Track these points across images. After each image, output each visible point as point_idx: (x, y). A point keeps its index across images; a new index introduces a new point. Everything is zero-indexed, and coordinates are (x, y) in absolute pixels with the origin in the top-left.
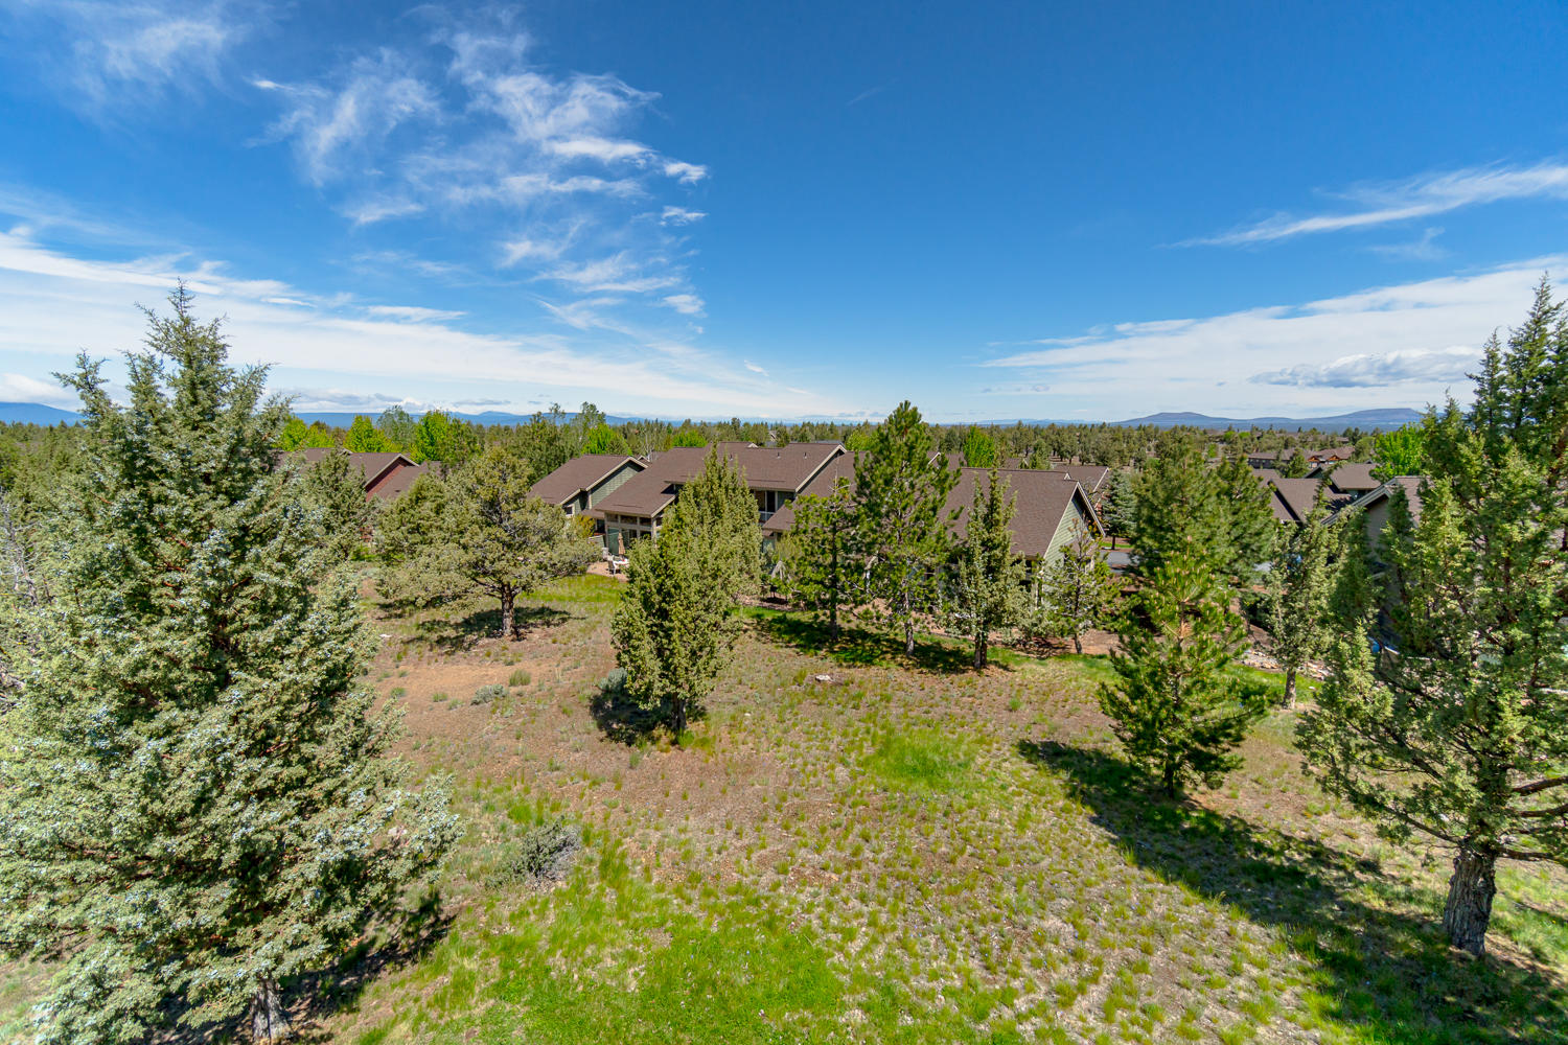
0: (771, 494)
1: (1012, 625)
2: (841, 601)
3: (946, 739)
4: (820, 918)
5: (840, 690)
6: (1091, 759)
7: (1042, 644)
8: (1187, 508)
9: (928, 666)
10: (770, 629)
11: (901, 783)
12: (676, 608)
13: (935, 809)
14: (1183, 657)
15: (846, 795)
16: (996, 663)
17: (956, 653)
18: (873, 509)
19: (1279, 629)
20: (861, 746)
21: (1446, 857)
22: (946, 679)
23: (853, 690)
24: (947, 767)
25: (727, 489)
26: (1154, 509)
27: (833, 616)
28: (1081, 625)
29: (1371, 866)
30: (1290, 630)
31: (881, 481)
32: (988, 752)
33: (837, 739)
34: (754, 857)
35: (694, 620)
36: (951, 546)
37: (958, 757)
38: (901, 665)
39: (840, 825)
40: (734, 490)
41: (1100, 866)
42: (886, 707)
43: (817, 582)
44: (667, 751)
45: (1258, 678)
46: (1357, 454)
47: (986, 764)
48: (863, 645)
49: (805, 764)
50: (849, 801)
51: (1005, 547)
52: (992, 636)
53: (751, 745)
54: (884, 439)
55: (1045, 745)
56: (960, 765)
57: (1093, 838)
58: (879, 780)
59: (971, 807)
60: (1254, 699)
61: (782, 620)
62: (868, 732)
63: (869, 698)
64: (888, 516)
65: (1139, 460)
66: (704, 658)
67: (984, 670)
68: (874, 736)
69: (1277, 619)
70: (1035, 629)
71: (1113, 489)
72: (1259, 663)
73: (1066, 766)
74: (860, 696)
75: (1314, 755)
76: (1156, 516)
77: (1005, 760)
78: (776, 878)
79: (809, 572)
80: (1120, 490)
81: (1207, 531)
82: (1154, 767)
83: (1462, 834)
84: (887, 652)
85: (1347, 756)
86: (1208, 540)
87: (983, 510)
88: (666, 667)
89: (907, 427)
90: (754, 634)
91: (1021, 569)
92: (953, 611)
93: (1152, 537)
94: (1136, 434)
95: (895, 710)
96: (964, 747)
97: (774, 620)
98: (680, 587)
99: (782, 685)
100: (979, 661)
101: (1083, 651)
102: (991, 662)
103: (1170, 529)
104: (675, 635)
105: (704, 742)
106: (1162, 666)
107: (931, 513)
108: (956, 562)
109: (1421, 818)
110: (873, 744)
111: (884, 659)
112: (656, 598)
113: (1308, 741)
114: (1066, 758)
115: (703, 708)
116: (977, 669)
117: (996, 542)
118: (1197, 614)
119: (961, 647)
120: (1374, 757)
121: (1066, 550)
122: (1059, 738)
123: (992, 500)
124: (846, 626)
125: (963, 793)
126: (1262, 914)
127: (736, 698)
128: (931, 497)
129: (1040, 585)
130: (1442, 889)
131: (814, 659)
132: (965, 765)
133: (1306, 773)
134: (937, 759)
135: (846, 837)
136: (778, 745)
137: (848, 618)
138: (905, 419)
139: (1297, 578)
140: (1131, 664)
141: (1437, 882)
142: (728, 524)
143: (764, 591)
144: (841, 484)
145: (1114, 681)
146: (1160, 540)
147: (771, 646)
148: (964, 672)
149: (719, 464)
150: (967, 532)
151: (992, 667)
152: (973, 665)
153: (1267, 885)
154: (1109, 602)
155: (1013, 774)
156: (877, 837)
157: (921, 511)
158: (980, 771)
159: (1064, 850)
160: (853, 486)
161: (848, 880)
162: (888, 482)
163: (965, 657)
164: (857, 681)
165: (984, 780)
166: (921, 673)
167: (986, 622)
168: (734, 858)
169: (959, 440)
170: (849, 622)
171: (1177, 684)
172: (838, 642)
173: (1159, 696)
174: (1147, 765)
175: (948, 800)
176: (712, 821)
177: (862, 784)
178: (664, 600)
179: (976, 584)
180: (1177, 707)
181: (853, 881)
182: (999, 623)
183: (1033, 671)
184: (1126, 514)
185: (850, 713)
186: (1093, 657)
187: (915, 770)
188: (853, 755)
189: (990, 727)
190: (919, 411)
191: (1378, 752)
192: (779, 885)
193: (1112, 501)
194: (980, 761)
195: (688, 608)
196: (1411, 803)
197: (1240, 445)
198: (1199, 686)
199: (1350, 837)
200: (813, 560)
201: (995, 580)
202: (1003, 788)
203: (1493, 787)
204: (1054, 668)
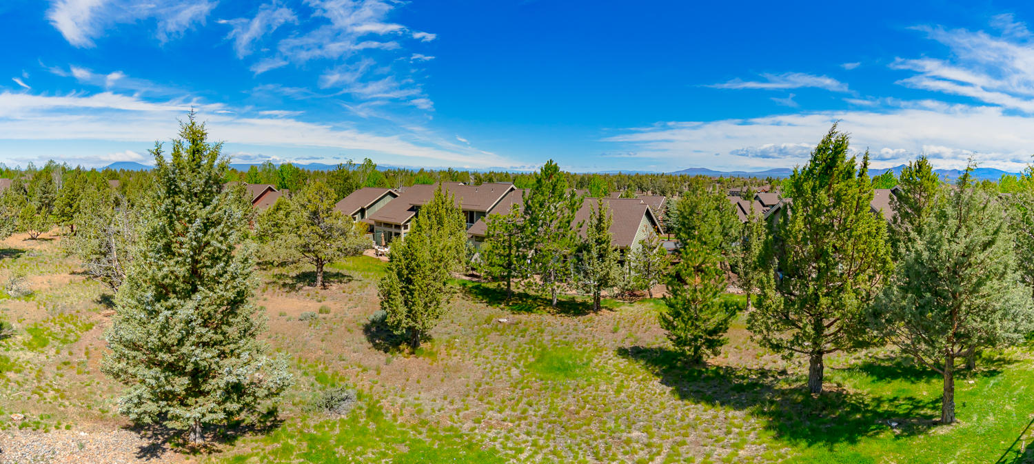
0: (472, 213)
1: (614, 286)
2: (513, 277)
3: (576, 351)
4: (501, 443)
5: (513, 327)
6: (657, 353)
7: (632, 295)
8: (700, 216)
9: (565, 313)
10: (470, 292)
11: (552, 376)
12: (417, 278)
13: (568, 388)
14: (698, 294)
15: (518, 383)
16: (606, 307)
17: (584, 304)
18: (533, 221)
19: (742, 274)
20: (527, 358)
22: (576, 319)
23: (522, 327)
24: (575, 366)
25: (447, 209)
26: (685, 218)
27: (509, 285)
28: (652, 282)
30: (746, 274)
31: (538, 205)
32: (601, 356)
33: (512, 354)
34: (461, 414)
35: (427, 285)
36: (579, 243)
37: (583, 360)
38: (549, 312)
39: (514, 399)
40: (451, 211)
41: (662, 403)
42: (541, 336)
43: (500, 265)
44: (407, 357)
45: (736, 299)
46: (772, 188)
47: (599, 362)
48: (526, 301)
49: (493, 367)
50: (520, 387)
51: (609, 242)
52: (603, 293)
53: (459, 357)
54: (539, 181)
55: (632, 348)
56: (583, 364)
57: (658, 391)
58: (538, 375)
59: (590, 385)
60: (732, 309)
61: (477, 288)
62: (530, 350)
63: (531, 331)
64: (542, 226)
65: (680, 193)
66: (433, 308)
67: (599, 312)
68: (534, 352)
69: (740, 270)
70: (626, 287)
71: (667, 208)
72: (734, 292)
73: (643, 358)
74: (525, 331)
75: (755, 332)
76: (686, 221)
77: (610, 359)
78: (473, 425)
79: (496, 260)
80: (671, 209)
81: (710, 228)
82: (689, 351)
84: (540, 305)
85: (768, 329)
86: (711, 232)
87: (595, 222)
88: (410, 311)
89: (552, 174)
90: (461, 295)
91: (617, 255)
92: (580, 280)
93: (685, 232)
94: (679, 178)
95: (547, 337)
96: (586, 355)
97: (473, 287)
98: (420, 266)
99: (478, 324)
100: (596, 307)
101: (653, 296)
102: (603, 308)
103: (693, 228)
104: (416, 293)
105: (430, 354)
106: (689, 301)
107: (567, 224)
108: (582, 252)
109: (796, 347)
110: (534, 356)
111: (539, 309)
112: (405, 271)
113: (752, 326)
114: (644, 354)
115: (430, 336)
116: (595, 312)
117: (603, 239)
119: (586, 300)
120: (778, 327)
121: (642, 242)
122: (640, 344)
123: (600, 216)
124: (516, 291)
125: (585, 379)
127: (449, 331)
128: (566, 215)
129: (629, 263)
131: (498, 309)
132: (587, 364)
133: (752, 340)
134: (570, 362)
135: (517, 405)
136: (476, 357)
137: (517, 286)
138: (550, 170)
139: (747, 247)
140: (673, 301)
142: (447, 230)
143: (467, 270)
144: (514, 208)
145: (665, 310)
146: (689, 234)
147: (470, 302)
148: (588, 314)
149: (443, 194)
150: (587, 234)
151: (604, 310)
152: (593, 310)
154: (665, 269)
155: (614, 366)
156: (537, 404)
157: (561, 222)
158: (596, 366)
159: (643, 399)
160: (522, 209)
161: (519, 425)
162: (541, 206)
163: (589, 306)
164: (523, 322)
165: (597, 370)
166: (561, 316)
167: (599, 286)
168: (448, 414)
169: (583, 182)
170: (519, 288)
171: (696, 308)
172: (511, 300)
173: (687, 315)
174: (684, 350)
175: (576, 383)
176: (436, 395)
177: (527, 377)
178: (410, 273)
179: (593, 264)
180: (696, 319)
181: (522, 426)
182: (606, 285)
183: (627, 310)
184: (672, 221)
185: (519, 339)
186: (658, 299)
187: (559, 369)
188: (522, 363)
189: (602, 343)
190: (558, 165)
191: (779, 324)
192: (475, 428)
193: (667, 215)
194: (596, 361)
195: (424, 278)
196: (792, 342)
197: (726, 185)
198: (706, 307)
200: (497, 252)
201: (603, 261)
202: (609, 373)
203: (819, 328)
204: (637, 308)
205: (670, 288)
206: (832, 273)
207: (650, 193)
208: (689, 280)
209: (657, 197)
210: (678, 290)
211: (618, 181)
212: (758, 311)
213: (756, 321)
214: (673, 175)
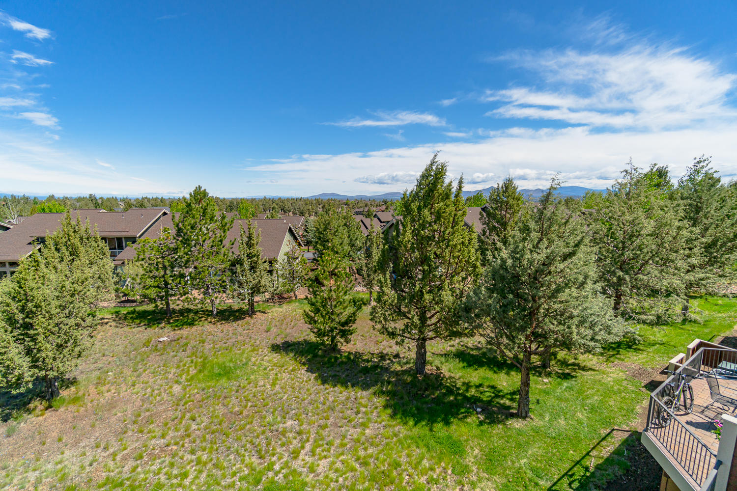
0: (119, 240)
1: (265, 292)
2: (172, 295)
3: (236, 354)
4: (166, 474)
5: (174, 344)
6: (303, 345)
7: (280, 298)
8: (332, 232)
9: (225, 320)
10: (125, 318)
11: (212, 383)
13: (231, 390)
14: (333, 293)
15: (180, 400)
16: (259, 311)
17: (240, 310)
18: (186, 242)
19: (365, 276)
20: (189, 371)
21: (413, 345)
22: (235, 324)
23: (183, 341)
24: (236, 367)
25: (81, 238)
26: (321, 233)
27: (168, 304)
28: (296, 286)
29: (397, 356)
30: (369, 276)
31: (189, 227)
32: (257, 354)
33: (173, 371)
34: (118, 458)
35: (57, 325)
36: (232, 258)
37: (242, 361)
38: (210, 322)
39: (176, 418)
40: (88, 239)
41: (308, 390)
42: (203, 346)
43: (155, 287)
44: (42, 415)
45: (361, 296)
46: (387, 208)
47: (257, 361)
48: (188, 316)
49: (153, 391)
50: (182, 403)
51: (259, 255)
52: (256, 299)
53: (113, 391)
54: (189, 205)
55: (283, 343)
56: (243, 365)
57: (305, 379)
58: (199, 385)
59: (249, 383)
60: (358, 304)
61: (133, 312)
62: (192, 362)
63: (192, 343)
64: (195, 246)
65: (316, 213)
66: (69, 348)
67: (254, 316)
68: (196, 363)
69: (364, 273)
70: (276, 292)
71: (306, 226)
72: (360, 290)
73: (292, 350)
74: (186, 344)
75: (376, 322)
76: (322, 236)
77: (265, 356)
78: (135, 464)
79: (149, 282)
80: (309, 226)
81: (341, 241)
82: (327, 341)
83: (417, 337)
84: (202, 317)
85: (386, 320)
86: (341, 244)
87: (245, 239)
88: (35, 360)
89: (201, 199)
90: (113, 324)
91: (267, 266)
92: (235, 290)
93: (321, 245)
94: (314, 202)
95: (208, 347)
96: (245, 355)
97: (128, 313)
98: (41, 307)
99: (135, 349)
100: (251, 311)
101: (298, 298)
102: (257, 311)
103: (327, 241)
104: (40, 338)
105: (75, 400)
106: (326, 299)
107: (220, 243)
108: (235, 266)
109: (406, 335)
110: (195, 368)
111: (201, 321)
112: (20, 316)
113: (374, 317)
114: (293, 347)
115: (75, 378)
116: (251, 316)
117: (253, 254)
118: (335, 275)
119: (242, 306)
120: (393, 317)
121: (287, 254)
122: (289, 339)
123: (250, 234)
124: (177, 308)
125: (245, 378)
126: (366, 386)
127: (100, 365)
128: (218, 235)
129: (277, 271)
130: (414, 356)
131: (157, 330)
132: (246, 364)
133: (374, 329)
134: (231, 365)
135: (181, 423)
136: (133, 385)
137: (177, 303)
138: (199, 195)
139: (369, 255)
140: (314, 300)
141: (413, 355)
142: (85, 260)
143: (117, 297)
144: (165, 231)
145: (308, 308)
146: (324, 246)
147: (126, 329)
148: (244, 318)
149: (73, 223)
150: (239, 251)
151: (258, 313)
152: (248, 314)
153: (367, 375)
154: (306, 274)
155: (269, 361)
156: (199, 416)
157: (213, 241)
158: (254, 365)
159: (293, 388)
160: (173, 232)
161: (183, 446)
162: (192, 228)
163: (244, 311)
164: (184, 336)
165: (256, 368)
166: (222, 324)
167: (252, 293)
168: (102, 465)
169: (233, 205)
170: (178, 305)
171: (331, 304)
172: (172, 318)
173: (325, 310)
174: (323, 341)
175: (238, 384)
176: (84, 447)
177: (189, 391)
178: (27, 317)
179: (246, 275)
180: (332, 314)
181: (186, 445)
182: (258, 292)
183: (277, 311)
184: (310, 236)
185: (181, 354)
186: (302, 299)
187: (220, 374)
188: (184, 377)
189: (258, 342)
190: (207, 191)
191: (394, 315)
192: (137, 467)
193: (306, 231)
194: (253, 359)
195: (50, 318)
196: (403, 330)
197: (351, 206)
198: (339, 303)
199: (390, 347)
200: (151, 275)
201: (255, 272)
202: (265, 369)
203: (423, 319)
204: (285, 308)
205: (311, 290)
206: (433, 275)
207: (291, 214)
208: (326, 283)
209: (298, 217)
210: (317, 291)
211: (263, 205)
212: (378, 305)
213: (377, 313)
214: (310, 199)
